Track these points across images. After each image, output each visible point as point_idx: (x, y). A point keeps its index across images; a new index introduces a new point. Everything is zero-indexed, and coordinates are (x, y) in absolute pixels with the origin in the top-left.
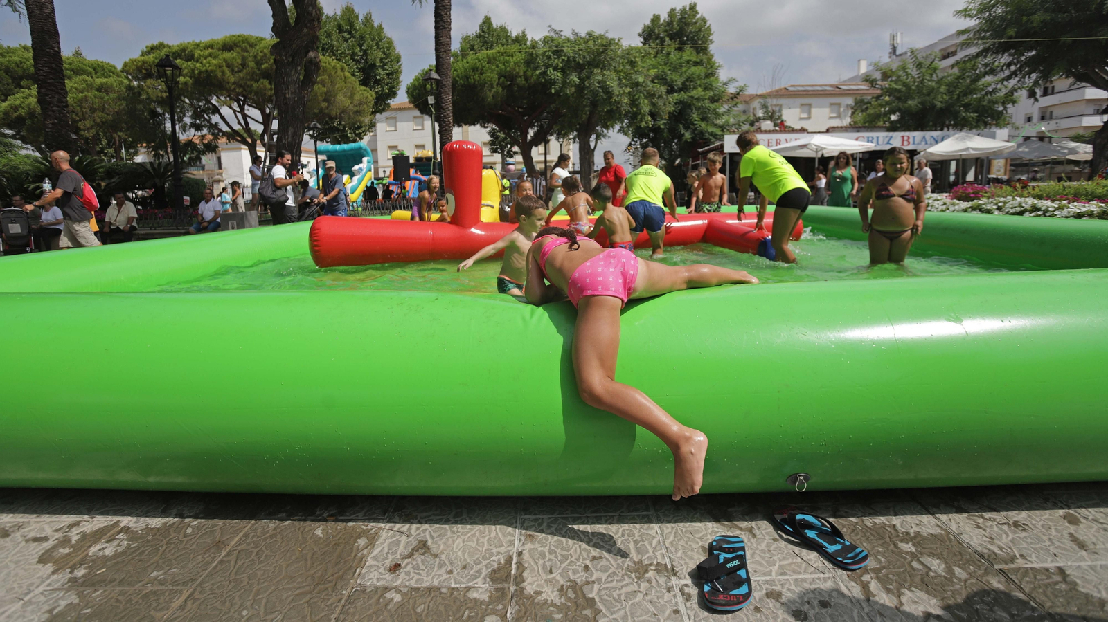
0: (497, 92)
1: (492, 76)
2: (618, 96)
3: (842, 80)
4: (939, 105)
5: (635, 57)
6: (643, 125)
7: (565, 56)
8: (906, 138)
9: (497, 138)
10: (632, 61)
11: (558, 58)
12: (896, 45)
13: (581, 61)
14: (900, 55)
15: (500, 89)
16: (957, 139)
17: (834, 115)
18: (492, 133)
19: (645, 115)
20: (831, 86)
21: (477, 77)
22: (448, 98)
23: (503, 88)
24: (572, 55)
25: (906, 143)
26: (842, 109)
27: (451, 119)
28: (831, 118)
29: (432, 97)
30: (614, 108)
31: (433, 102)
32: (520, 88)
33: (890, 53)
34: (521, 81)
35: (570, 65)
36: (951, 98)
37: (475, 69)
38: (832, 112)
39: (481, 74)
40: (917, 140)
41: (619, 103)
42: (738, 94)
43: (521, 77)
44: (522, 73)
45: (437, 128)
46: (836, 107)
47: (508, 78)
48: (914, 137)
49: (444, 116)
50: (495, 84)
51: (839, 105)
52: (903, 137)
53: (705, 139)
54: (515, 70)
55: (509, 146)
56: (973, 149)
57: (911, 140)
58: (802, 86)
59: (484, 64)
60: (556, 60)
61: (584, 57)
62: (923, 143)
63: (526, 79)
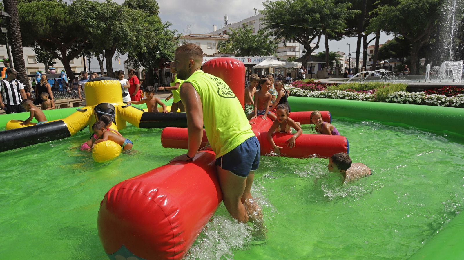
0: (46, 29)
1: (41, 18)
2: (130, 36)
3: (208, 33)
4: (254, 46)
5: (137, 17)
6: (142, 51)
7: (97, 11)
8: (249, 59)
9: (41, 54)
10: (135, 18)
11: (93, 12)
12: (227, 21)
13: (106, 16)
14: (229, 25)
15: (49, 27)
16: (267, 60)
17: (209, 48)
18: (37, 51)
19: (143, 46)
20: (207, 35)
21: (31, 18)
22: (17, 30)
23: (50, 26)
24: (101, 11)
25: (249, 61)
26: (212, 45)
27: (21, 44)
28: (208, 49)
29: (5, 28)
30: (129, 42)
31: (6, 32)
32: (62, 27)
33: (225, 24)
34: (62, 23)
35: (100, 17)
36: (258, 44)
37: (29, 13)
38: (208, 46)
39: (34, 16)
40: (253, 60)
41: (131, 40)
42: (179, 37)
43: (62, 21)
44: (62, 18)
45: (10, 49)
46: (210, 44)
47: (54, 21)
48: (252, 59)
49: (15, 41)
50: (44, 23)
51: (211, 43)
52: (248, 59)
53: (166, 58)
54: (58, 16)
55: (50, 59)
56: (274, 64)
57: (251, 60)
58: (196, 35)
59: (35, 10)
60: (92, 14)
61: (108, 14)
62: (255, 61)
63: (66, 22)
